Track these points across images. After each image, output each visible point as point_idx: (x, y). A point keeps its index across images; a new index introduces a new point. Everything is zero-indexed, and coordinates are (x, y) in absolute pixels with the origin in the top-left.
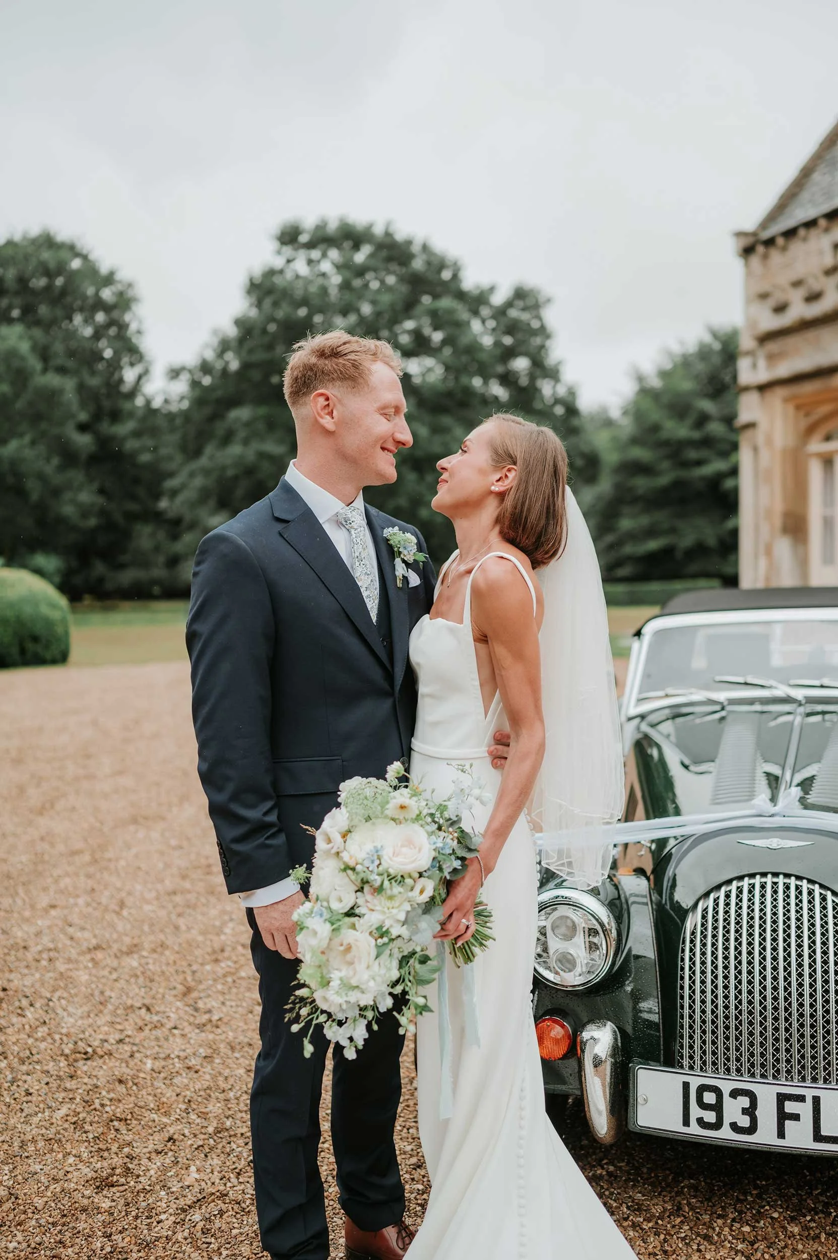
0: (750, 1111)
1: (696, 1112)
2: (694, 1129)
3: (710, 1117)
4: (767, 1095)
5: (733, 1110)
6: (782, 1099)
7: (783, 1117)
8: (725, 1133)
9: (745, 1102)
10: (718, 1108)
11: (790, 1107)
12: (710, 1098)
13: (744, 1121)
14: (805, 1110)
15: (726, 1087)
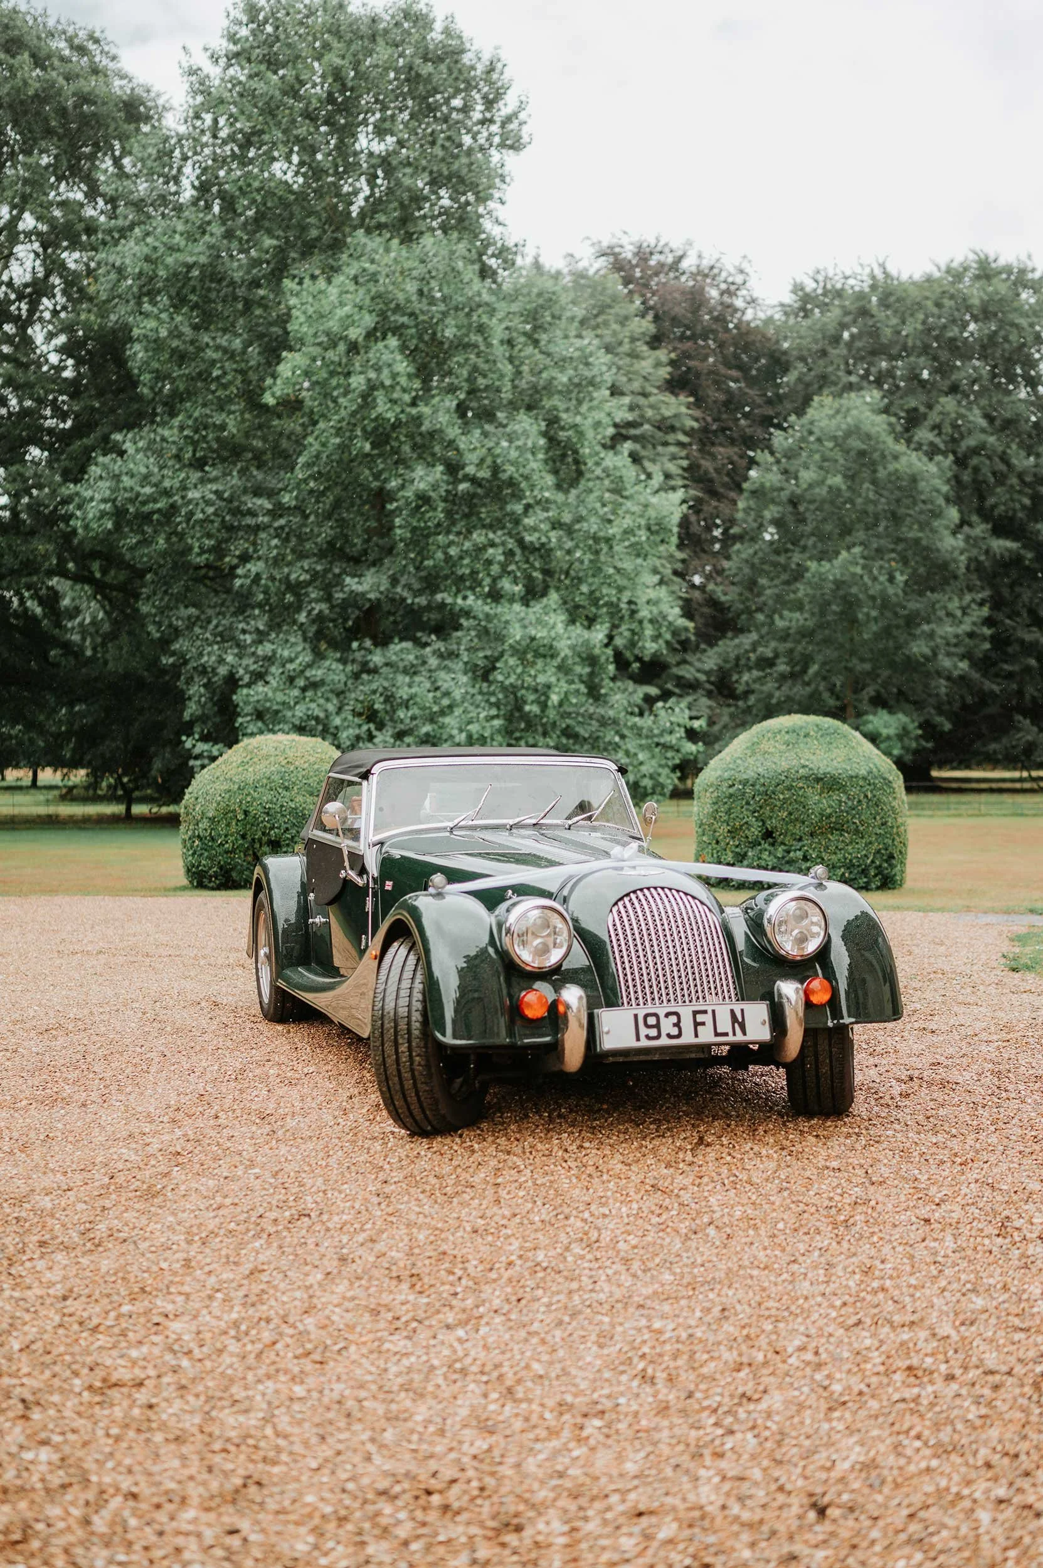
0: (677, 1025)
1: (644, 1031)
2: (644, 1043)
3: (653, 1032)
4: (686, 1013)
5: (667, 1025)
6: (695, 1013)
7: (697, 1024)
8: (664, 1041)
9: (674, 1019)
10: (657, 1026)
11: (700, 1018)
12: (652, 1021)
13: (675, 1031)
14: (707, 1018)
15: (661, 1012)
